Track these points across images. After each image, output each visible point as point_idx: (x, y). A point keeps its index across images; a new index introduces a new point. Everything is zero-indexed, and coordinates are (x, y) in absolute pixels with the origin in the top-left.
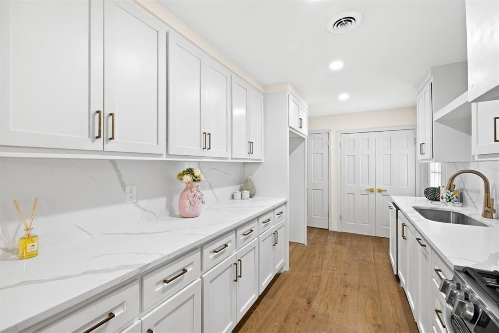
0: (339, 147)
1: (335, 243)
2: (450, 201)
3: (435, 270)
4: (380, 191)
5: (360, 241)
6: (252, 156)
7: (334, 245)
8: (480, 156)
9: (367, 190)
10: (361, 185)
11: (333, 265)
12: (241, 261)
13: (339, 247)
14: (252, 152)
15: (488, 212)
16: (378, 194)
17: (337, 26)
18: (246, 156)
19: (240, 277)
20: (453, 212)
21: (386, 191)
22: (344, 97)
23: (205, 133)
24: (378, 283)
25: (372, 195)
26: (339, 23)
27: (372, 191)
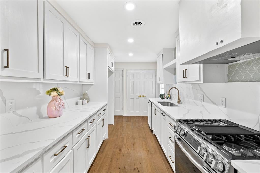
0: (127, 77)
1: (126, 121)
2: (168, 99)
3: (169, 123)
4: (143, 96)
5: (136, 119)
6: (89, 81)
7: (126, 122)
8: (179, 82)
9: (138, 96)
10: (131, 94)
11: (127, 131)
12: (90, 136)
13: (128, 123)
14: (89, 78)
15: (179, 101)
16: (143, 98)
17: (135, 24)
18: (86, 80)
19: (90, 145)
20: (169, 103)
21: (145, 96)
22: (131, 54)
23: (66, 67)
24: (145, 135)
25: (140, 98)
26: (136, 23)
27: (140, 96)
